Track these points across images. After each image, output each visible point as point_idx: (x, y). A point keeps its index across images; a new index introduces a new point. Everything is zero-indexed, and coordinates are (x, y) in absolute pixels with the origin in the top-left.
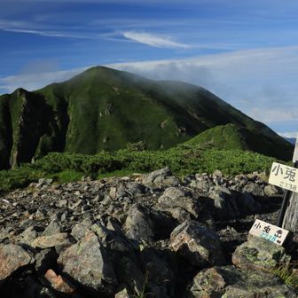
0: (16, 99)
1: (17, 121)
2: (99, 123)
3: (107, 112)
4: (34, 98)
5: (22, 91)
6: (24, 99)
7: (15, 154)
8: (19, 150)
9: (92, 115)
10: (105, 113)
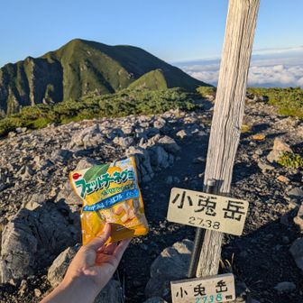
0: (28, 63)
1: (31, 77)
2: (81, 75)
3: (85, 68)
4: (39, 62)
5: (30, 58)
6: (32, 63)
7: (32, 98)
8: (34, 94)
9: (76, 70)
10: (84, 68)
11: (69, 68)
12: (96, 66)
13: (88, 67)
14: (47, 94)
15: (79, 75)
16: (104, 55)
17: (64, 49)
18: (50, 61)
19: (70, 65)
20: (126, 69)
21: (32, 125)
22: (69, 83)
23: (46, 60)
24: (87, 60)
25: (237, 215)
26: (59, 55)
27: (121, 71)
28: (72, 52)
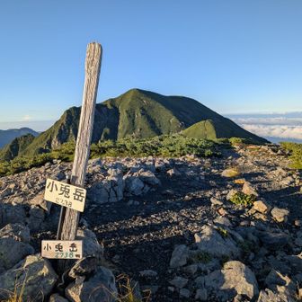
2: (135, 121)
9: (131, 116)
10: (138, 115)
11: (125, 115)
12: (150, 113)
13: (142, 114)
14: (102, 136)
15: (133, 120)
16: (157, 104)
17: (123, 97)
18: (109, 107)
19: (127, 111)
20: (178, 118)
21: (68, 158)
22: (124, 127)
23: (106, 106)
24: (142, 108)
25: (80, 198)
26: (117, 102)
27: (173, 119)
28: (130, 100)
